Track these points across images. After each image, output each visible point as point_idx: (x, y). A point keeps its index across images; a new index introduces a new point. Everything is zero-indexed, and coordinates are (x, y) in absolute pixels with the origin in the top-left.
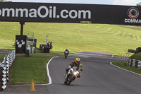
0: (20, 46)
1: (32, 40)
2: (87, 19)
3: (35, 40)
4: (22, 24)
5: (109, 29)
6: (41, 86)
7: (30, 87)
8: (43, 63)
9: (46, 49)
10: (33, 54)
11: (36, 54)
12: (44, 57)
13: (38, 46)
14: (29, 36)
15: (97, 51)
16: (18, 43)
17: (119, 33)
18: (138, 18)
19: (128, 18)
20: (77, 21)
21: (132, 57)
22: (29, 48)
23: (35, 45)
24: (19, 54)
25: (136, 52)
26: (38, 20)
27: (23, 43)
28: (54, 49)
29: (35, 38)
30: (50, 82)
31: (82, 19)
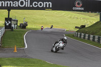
0: (7, 24)
1: (15, 21)
2: (49, 8)
3: (17, 21)
4: (9, 11)
5: (63, 14)
6: (21, 49)
7: (14, 50)
8: (22, 35)
9: (24, 26)
10: (16, 29)
11: (17, 30)
12: (22, 31)
13: (19, 25)
14: (13, 18)
16: (6, 23)
17: (69, 16)
18: (82, 7)
19: (75, 7)
20: (43, 9)
21: (77, 31)
22: (13, 26)
23: (17, 24)
24: (7, 30)
25: (80, 28)
26: (19, 8)
27: (10, 22)
28: (29, 26)
29: (17, 19)
30: (26, 47)
31: (46, 8)
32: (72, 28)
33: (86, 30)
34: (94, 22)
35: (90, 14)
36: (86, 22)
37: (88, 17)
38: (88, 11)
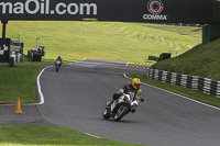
0: (1, 53)
1: (17, 44)
2: (92, 16)
3: (22, 45)
4: (5, 23)
6: (29, 107)
7: (15, 108)
8: (32, 75)
9: (37, 56)
10: (19, 63)
11: (23, 64)
13: (26, 53)
14: (14, 40)
15: (105, 59)
17: (136, 33)
18: (162, 13)
19: (148, 13)
20: (78, 18)
21: (153, 67)
22: (13, 56)
23: (21, 52)
25: (159, 60)
26: (25, 17)
27: (6, 48)
28: (49, 56)
29: (21, 41)
30: (42, 101)
31: (85, 15)
32: (141, 60)
33: (173, 64)
34: (190, 47)
35: (181, 28)
36: (171, 45)
37: (175, 35)
38: (177, 23)
